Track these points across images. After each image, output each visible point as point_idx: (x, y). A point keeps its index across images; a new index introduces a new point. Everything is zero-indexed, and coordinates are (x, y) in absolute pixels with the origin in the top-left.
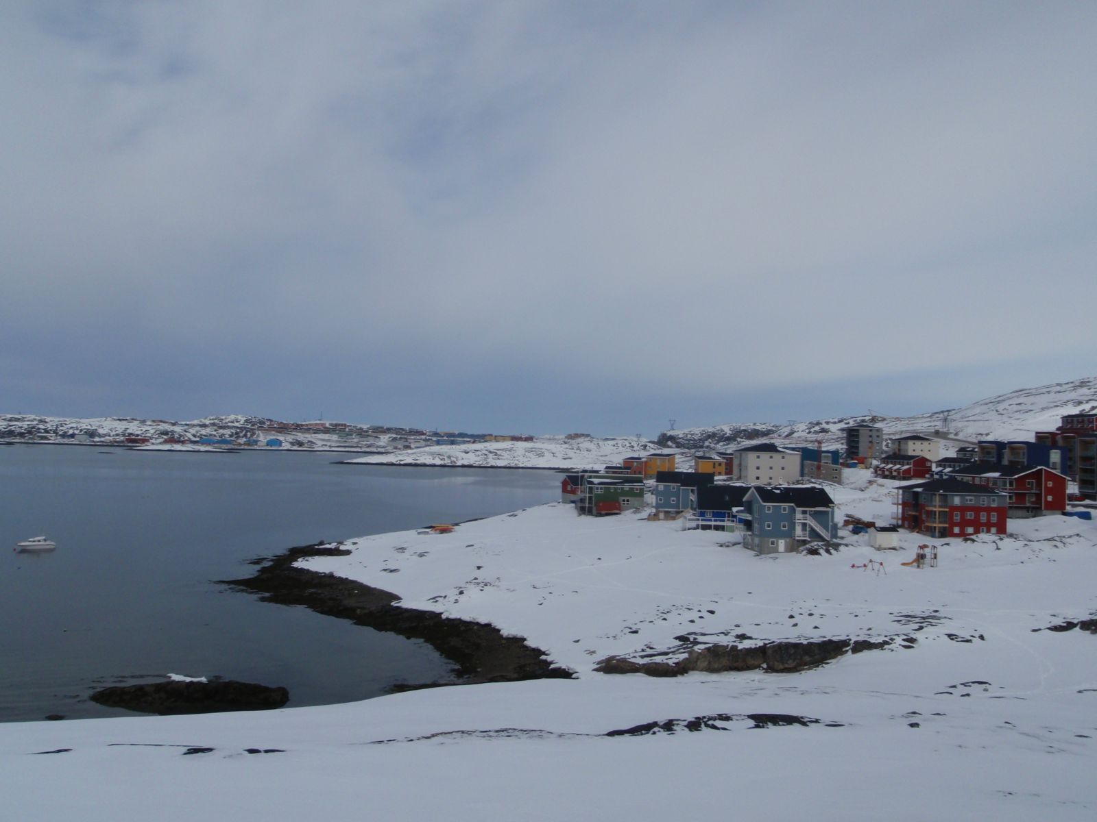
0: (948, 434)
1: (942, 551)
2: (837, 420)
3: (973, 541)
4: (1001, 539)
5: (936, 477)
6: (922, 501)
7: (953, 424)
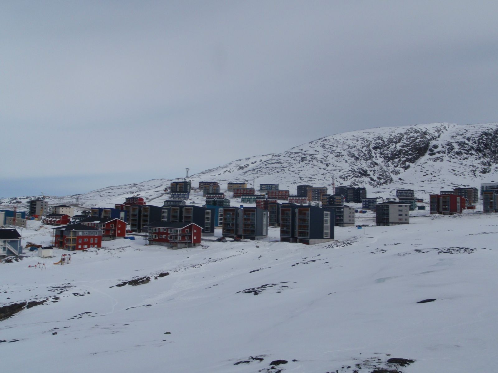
0: (78, 205)
2: (25, 198)
3: (87, 251)
4: (99, 250)
6: (65, 234)
7: (81, 200)
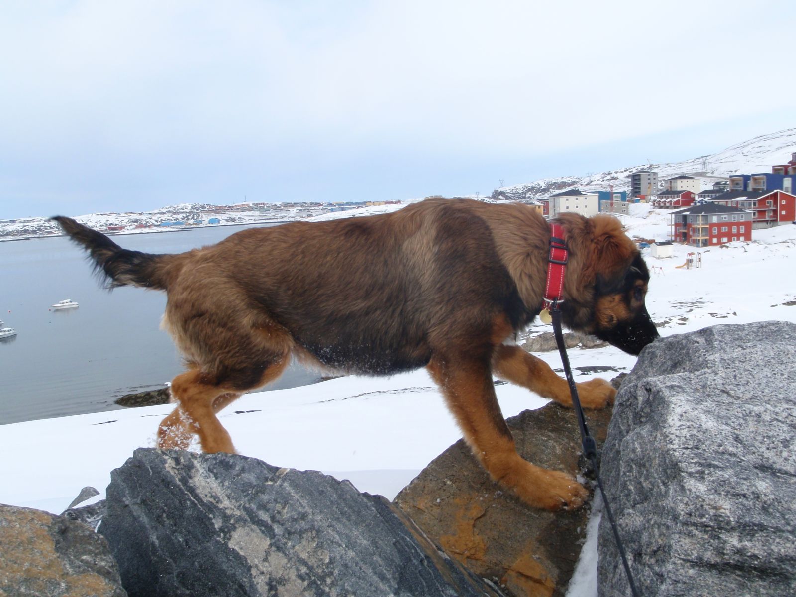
0: (707, 173)
1: (704, 256)
2: (623, 170)
3: (727, 247)
4: (748, 244)
5: (698, 205)
6: (689, 221)
7: (710, 166)
